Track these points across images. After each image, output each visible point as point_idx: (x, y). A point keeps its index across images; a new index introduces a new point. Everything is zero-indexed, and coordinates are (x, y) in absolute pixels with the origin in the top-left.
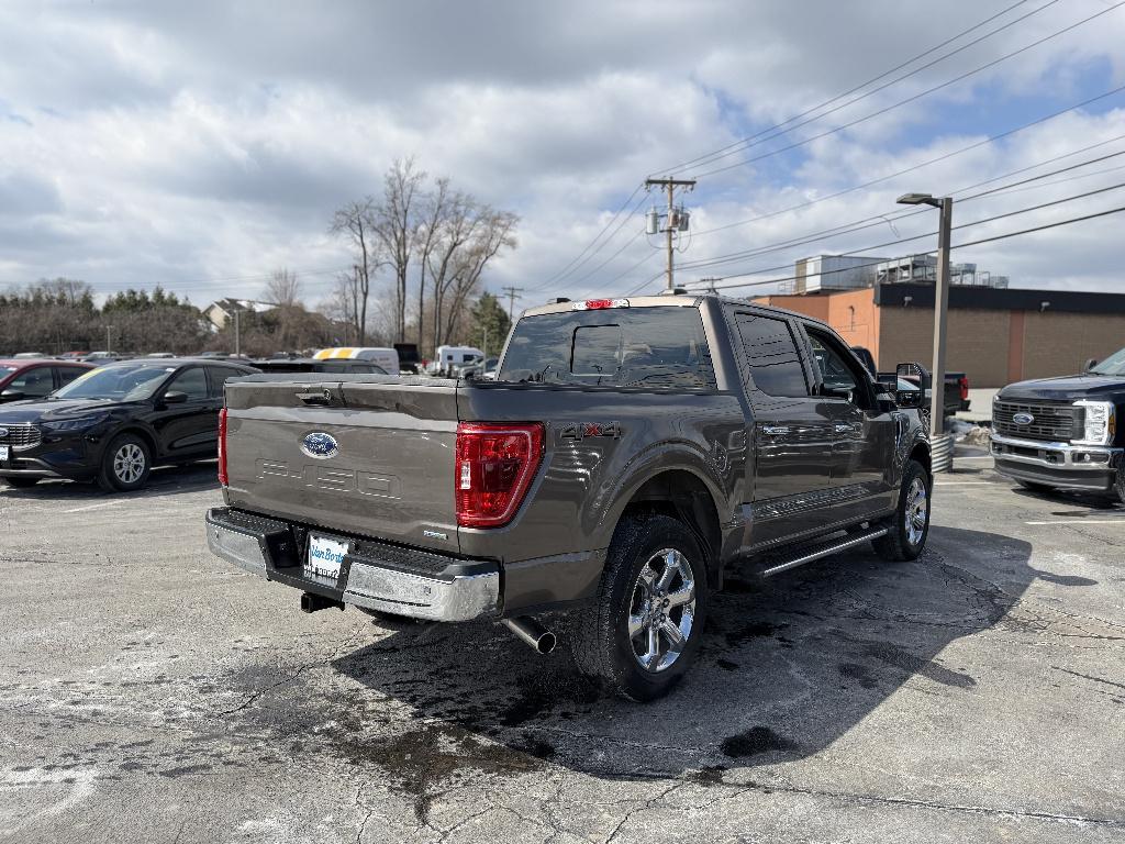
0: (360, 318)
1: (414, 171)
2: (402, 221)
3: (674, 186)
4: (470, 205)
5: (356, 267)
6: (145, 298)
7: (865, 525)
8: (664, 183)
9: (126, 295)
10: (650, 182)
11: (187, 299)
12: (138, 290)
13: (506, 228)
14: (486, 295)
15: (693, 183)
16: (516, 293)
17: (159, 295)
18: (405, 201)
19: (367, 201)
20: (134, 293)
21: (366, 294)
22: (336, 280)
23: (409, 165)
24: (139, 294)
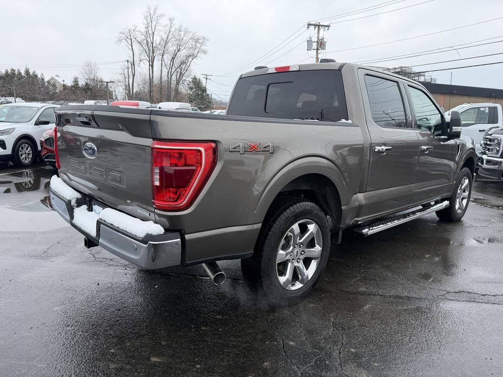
0: (131, 87)
1: (158, 12)
2: (152, 39)
3: (320, 27)
4: (186, 32)
5: (128, 61)
6: (20, 74)
7: (433, 203)
8: (315, 25)
9: (9, 71)
10: (309, 25)
11: (42, 75)
12: (16, 69)
13: (202, 44)
14: (195, 78)
15: (328, 26)
16: (208, 77)
17: (27, 72)
18: (153, 28)
19: (133, 28)
20: (14, 71)
21: (134, 75)
22: (120, 67)
23: (156, 10)
24: (17, 71)
